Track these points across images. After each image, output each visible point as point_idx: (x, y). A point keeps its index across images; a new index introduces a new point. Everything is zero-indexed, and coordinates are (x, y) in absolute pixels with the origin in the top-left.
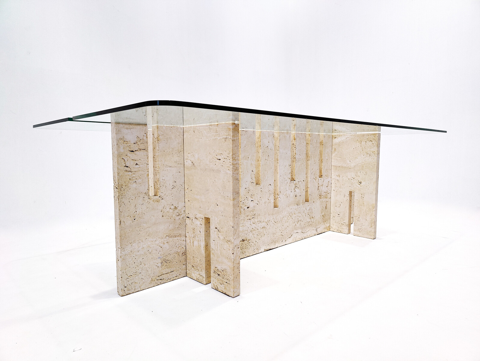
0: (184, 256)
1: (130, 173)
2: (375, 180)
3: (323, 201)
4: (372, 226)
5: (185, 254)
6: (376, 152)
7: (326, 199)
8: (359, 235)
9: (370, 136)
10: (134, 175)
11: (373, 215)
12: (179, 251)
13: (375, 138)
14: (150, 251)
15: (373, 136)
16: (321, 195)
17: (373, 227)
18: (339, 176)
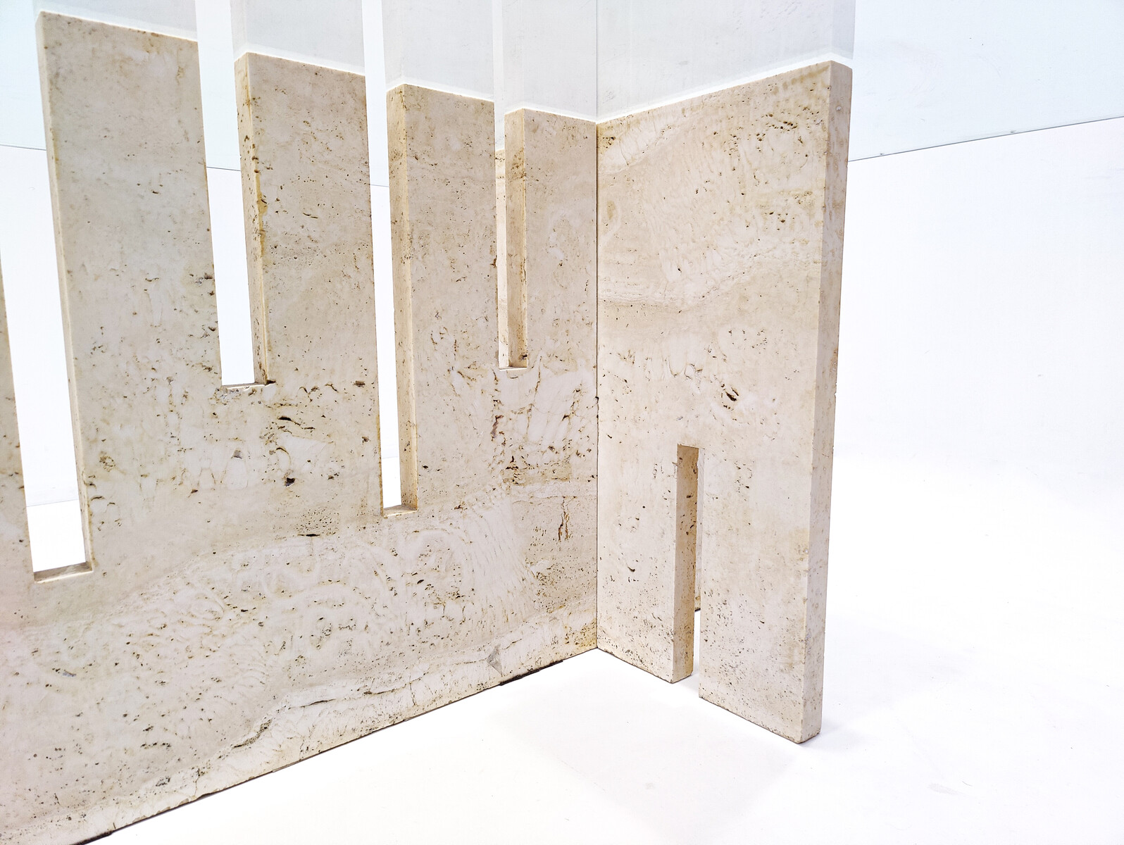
2: (808, 378)
3: (540, 495)
4: (791, 666)
6: (819, 197)
7: (563, 484)
8: (724, 700)
9: (782, 95)
11: (799, 598)
13: (813, 101)
15: (799, 88)
16: (518, 463)
17: (800, 669)
18: (629, 357)
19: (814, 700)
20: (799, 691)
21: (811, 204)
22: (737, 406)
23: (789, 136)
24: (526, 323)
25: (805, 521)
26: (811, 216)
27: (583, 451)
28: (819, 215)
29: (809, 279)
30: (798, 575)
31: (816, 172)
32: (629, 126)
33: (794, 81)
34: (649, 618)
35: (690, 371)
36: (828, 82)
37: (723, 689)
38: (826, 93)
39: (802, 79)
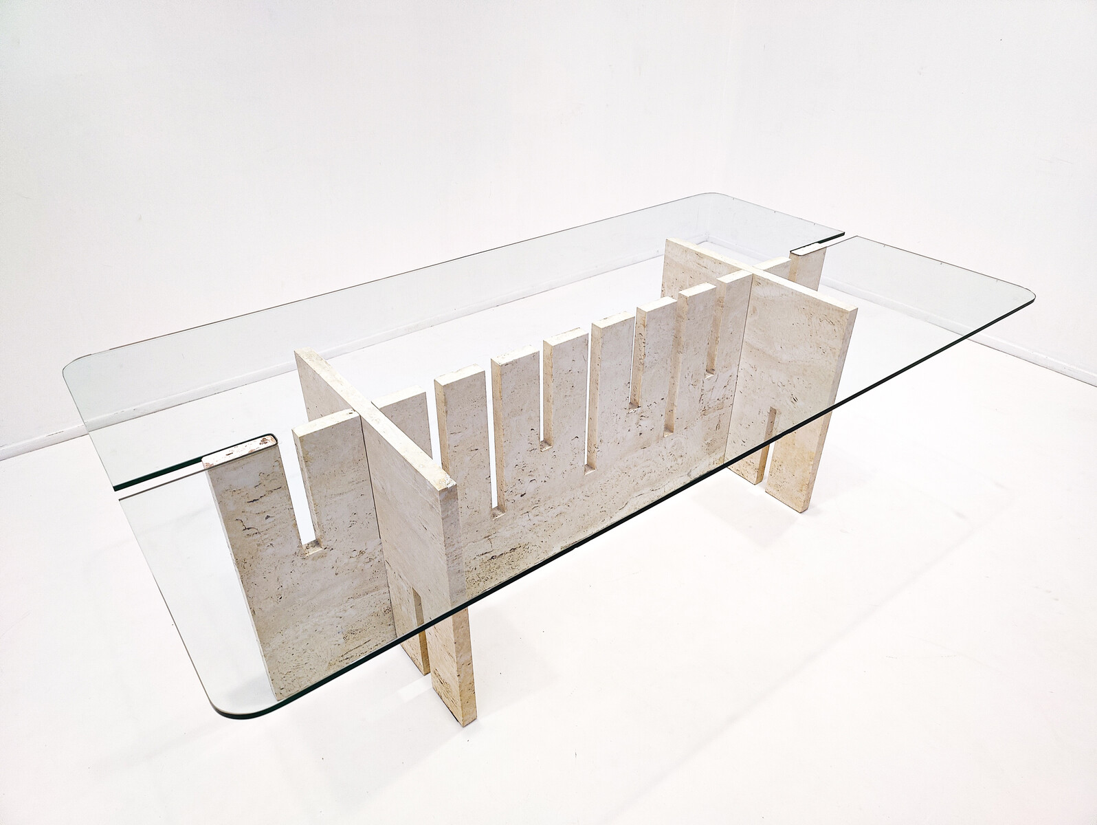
0: (388, 615)
1: (259, 536)
3: (712, 417)
4: (801, 490)
5: (390, 610)
7: (720, 411)
8: (775, 495)
9: (831, 311)
10: (267, 536)
11: (809, 472)
12: (377, 610)
13: (841, 320)
14: (320, 629)
15: (838, 313)
16: (706, 408)
17: (804, 492)
18: (755, 368)
19: (808, 500)
20: (803, 498)
21: (835, 353)
22: (797, 404)
23: (830, 327)
24: (716, 359)
25: (814, 450)
26: (834, 356)
27: (729, 396)
28: (837, 358)
29: (829, 376)
30: (809, 465)
31: (837, 344)
32: (768, 284)
33: (836, 310)
34: (749, 462)
35: (780, 384)
36: (848, 318)
37: (775, 492)
38: (846, 320)
39: (839, 311)
